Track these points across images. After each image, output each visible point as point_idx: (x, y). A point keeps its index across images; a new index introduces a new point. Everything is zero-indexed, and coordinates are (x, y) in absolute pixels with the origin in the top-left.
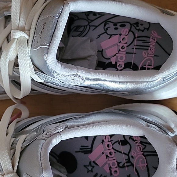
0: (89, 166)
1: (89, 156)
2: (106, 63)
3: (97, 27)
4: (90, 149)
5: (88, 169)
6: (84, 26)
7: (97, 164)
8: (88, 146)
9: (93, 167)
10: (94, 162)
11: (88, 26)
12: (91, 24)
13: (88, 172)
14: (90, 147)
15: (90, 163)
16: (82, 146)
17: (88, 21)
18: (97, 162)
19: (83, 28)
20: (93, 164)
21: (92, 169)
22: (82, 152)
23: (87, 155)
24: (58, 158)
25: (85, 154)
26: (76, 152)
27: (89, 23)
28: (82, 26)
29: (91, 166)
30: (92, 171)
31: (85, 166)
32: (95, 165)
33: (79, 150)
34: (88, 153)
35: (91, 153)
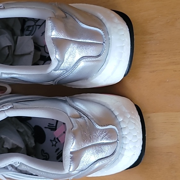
0: (53, 141)
1: (54, 133)
2: (47, 57)
3: (40, 26)
4: (55, 128)
5: (53, 143)
6: (32, 26)
7: (59, 141)
8: (53, 125)
9: (57, 142)
10: (57, 138)
11: (35, 26)
12: (36, 24)
13: (53, 146)
14: (55, 125)
15: (55, 138)
16: (49, 124)
17: (34, 22)
18: (59, 139)
19: (32, 27)
20: (56, 140)
21: (55, 144)
22: (50, 128)
23: (53, 131)
24: (33, 130)
25: (51, 130)
26: (45, 128)
27: (35, 23)
28: (31, 26)
29: (55, 141)
30: (55, 146)
31: (51, 140)
32: (58, 141)
33: (47, 126)
34: (54, 130)
35: (55, 130)
